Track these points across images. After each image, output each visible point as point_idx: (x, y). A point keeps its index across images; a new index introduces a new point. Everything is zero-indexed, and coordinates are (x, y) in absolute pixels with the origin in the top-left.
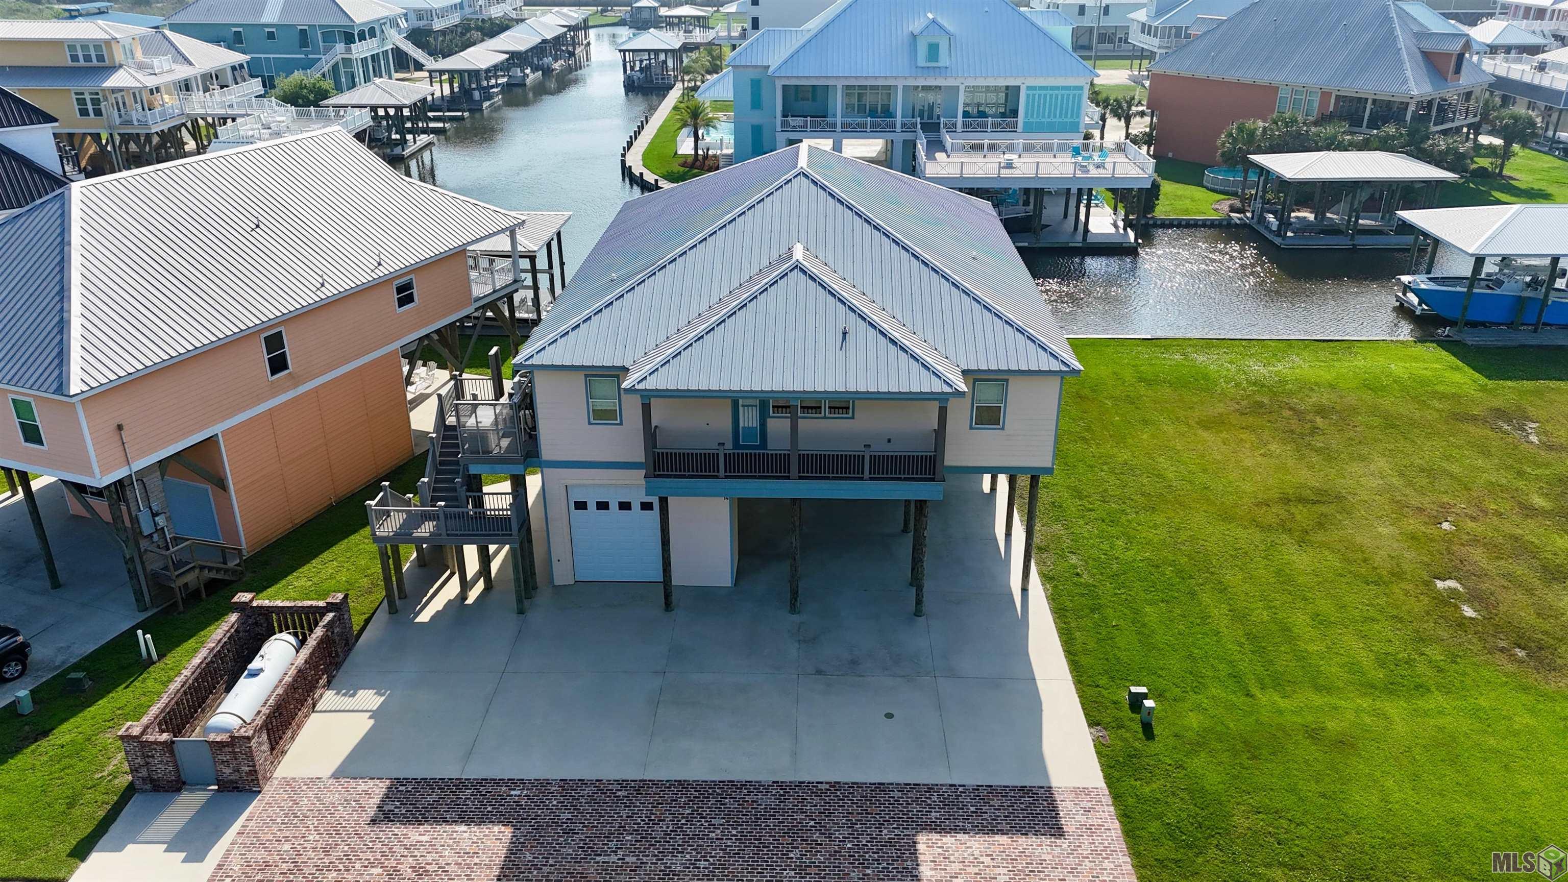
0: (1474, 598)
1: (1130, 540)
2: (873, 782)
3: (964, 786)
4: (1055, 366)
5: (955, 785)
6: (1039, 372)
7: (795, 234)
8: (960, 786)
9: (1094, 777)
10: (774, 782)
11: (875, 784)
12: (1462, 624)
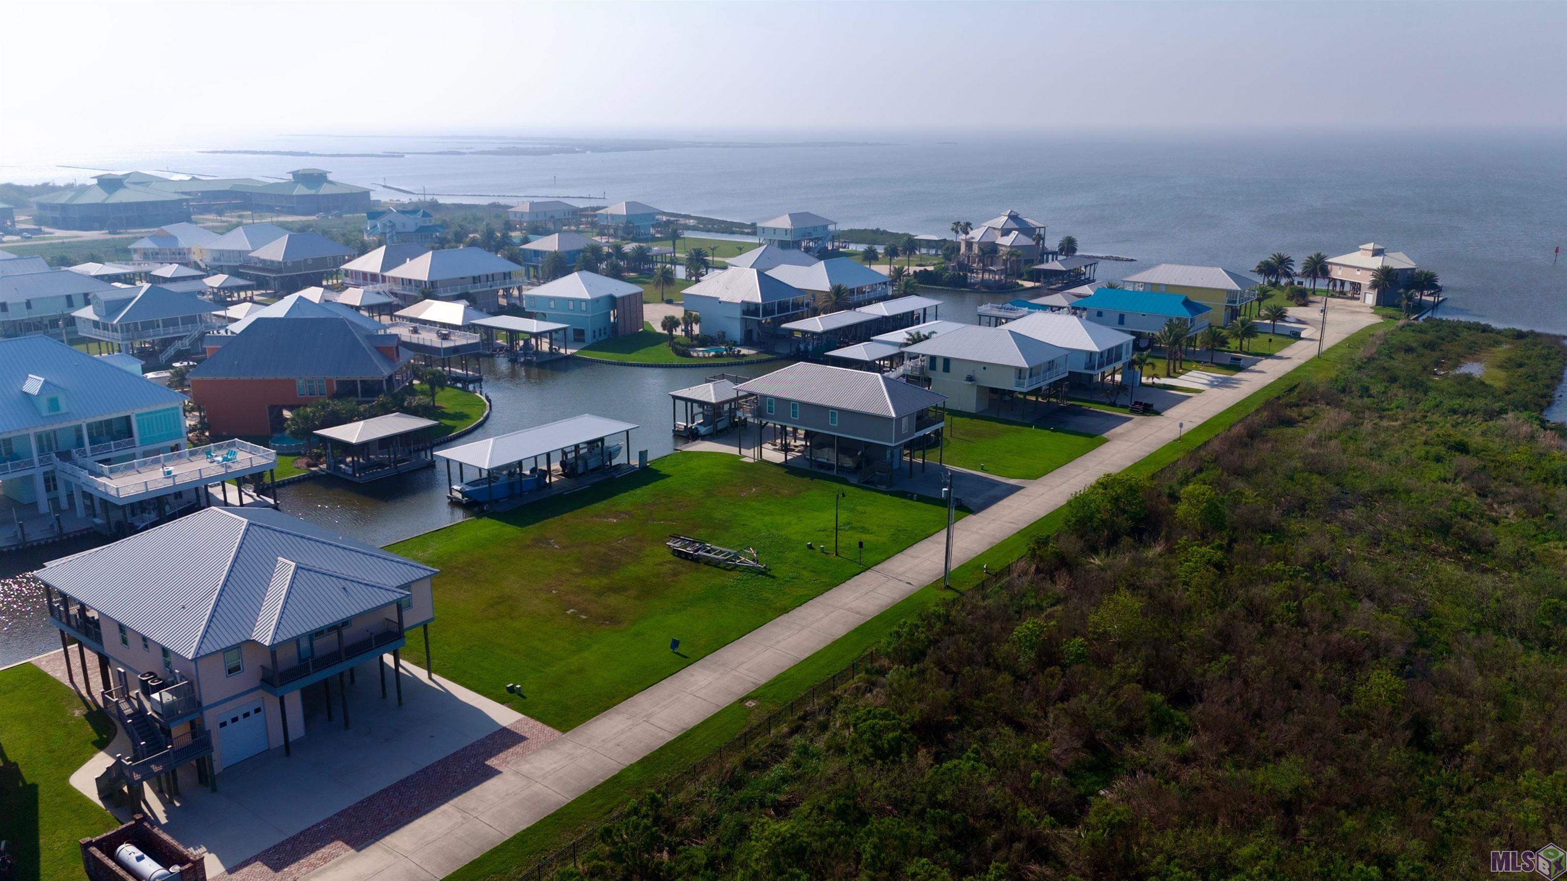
0: (583, 611)
1: (449, 645)
4: (429, 573)
6: (421, 579)
7: (273, 555)
9: (517, 716)
12: (584, 621)
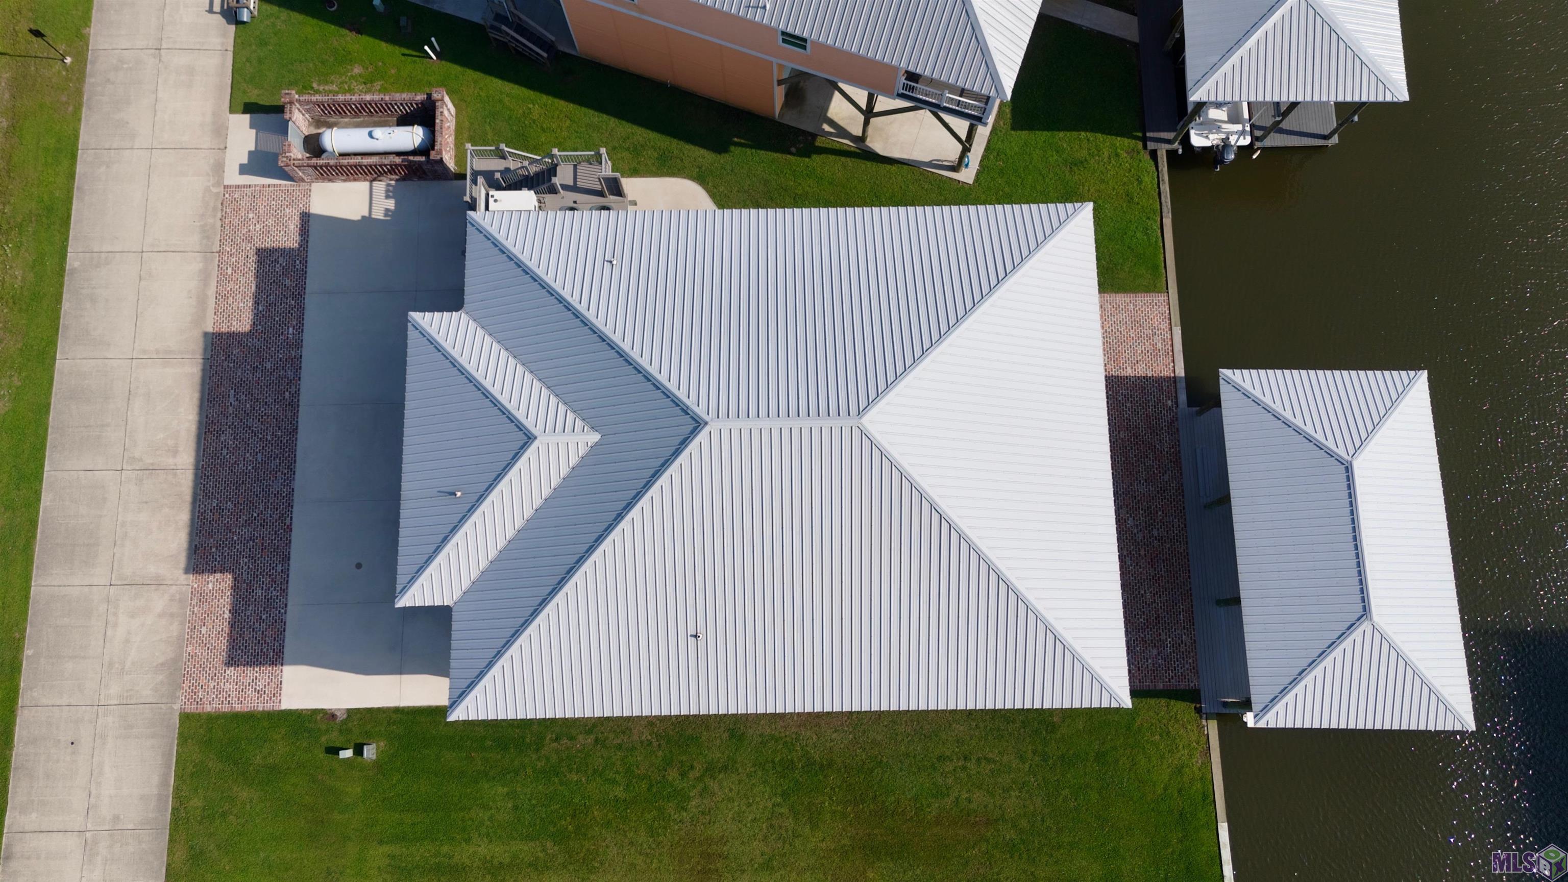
2: (291, 553)
3: (285, 613)
5: (286, 607)
8: (286, 611)
10: (293, 489)
11: (289, 554)
